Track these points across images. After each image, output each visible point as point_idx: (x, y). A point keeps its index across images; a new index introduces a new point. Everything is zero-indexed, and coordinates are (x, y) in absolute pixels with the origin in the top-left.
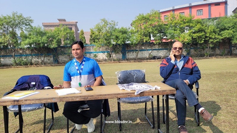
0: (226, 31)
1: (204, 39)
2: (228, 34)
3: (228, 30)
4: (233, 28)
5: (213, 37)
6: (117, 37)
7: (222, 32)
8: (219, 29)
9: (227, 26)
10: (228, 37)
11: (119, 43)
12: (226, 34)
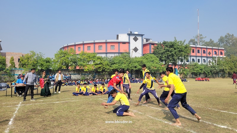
0: (115, 65)
1: (102, 69)
2: (115, 67)
3: (116, 64)
4: (119, 63)
5: (107, 68)
6: (42, 65)
7: (113, 65)
8: (110, 64)
9: (115, 61)
10: (115, 68)
11: (43, 68)
12: (114, 67)
